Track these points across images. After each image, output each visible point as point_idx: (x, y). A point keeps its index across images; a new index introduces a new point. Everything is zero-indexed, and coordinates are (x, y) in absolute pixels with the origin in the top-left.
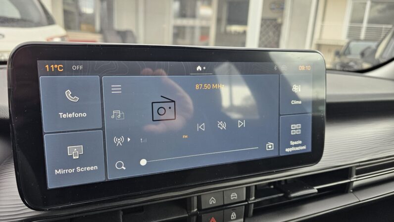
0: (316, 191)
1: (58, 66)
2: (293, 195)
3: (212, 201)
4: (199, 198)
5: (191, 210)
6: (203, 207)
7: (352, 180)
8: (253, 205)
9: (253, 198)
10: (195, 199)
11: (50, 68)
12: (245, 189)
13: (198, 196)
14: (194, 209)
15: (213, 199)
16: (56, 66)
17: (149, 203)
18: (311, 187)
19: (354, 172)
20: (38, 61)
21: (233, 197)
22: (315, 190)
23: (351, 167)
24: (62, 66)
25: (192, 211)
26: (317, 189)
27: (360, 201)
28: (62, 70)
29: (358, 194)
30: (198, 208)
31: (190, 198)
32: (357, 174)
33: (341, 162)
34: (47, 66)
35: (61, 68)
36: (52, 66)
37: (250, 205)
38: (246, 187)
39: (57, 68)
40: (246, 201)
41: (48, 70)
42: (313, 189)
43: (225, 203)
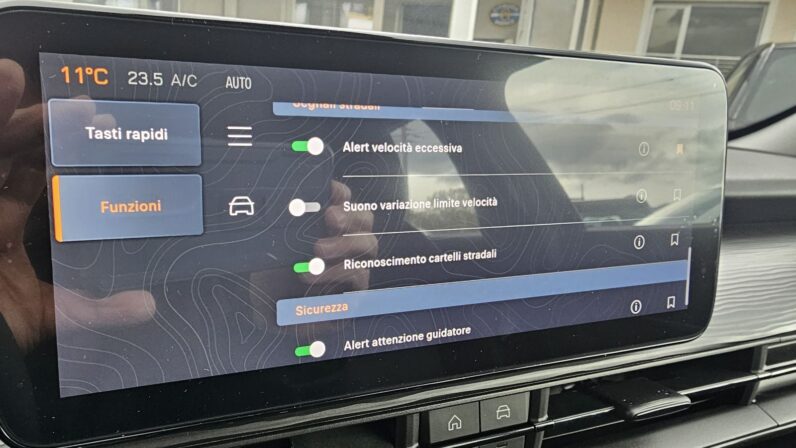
0: (687, 401)
1: (95, 71)
2: (639, 411)
4: (424, 417)
5: (405, 446)
6: (433, 440)
7: (759, 376)
8: (544, 432)
9: (546, 417)
10: (416, 418)
11: (75, 77)
12: (527, 395)
13: (421, 413)
14: (411, 445)
15: (455, 420)
16: (89, 71)
18: (673, 394)
19: (764, 357)
20: (40, 54)
21: (500, 414)
22: (682, 399)
23: (760, 347)
24: (106, 72)
25: (408, 447)
26: (687, 395)
27: (778, 426)
28: (106, 82)
30: (419, 442)
31: (404, 417)
32: (768, 364)
33: (741, 334)
34: (66, 69)
35: (102, 76)
36: (79, 70)
37: (537, 434)
38: (531, 392)
39: (93, 75)
40: (529, 424)
41: (68, 81)
42: (679, 395)
43: (483, 430)
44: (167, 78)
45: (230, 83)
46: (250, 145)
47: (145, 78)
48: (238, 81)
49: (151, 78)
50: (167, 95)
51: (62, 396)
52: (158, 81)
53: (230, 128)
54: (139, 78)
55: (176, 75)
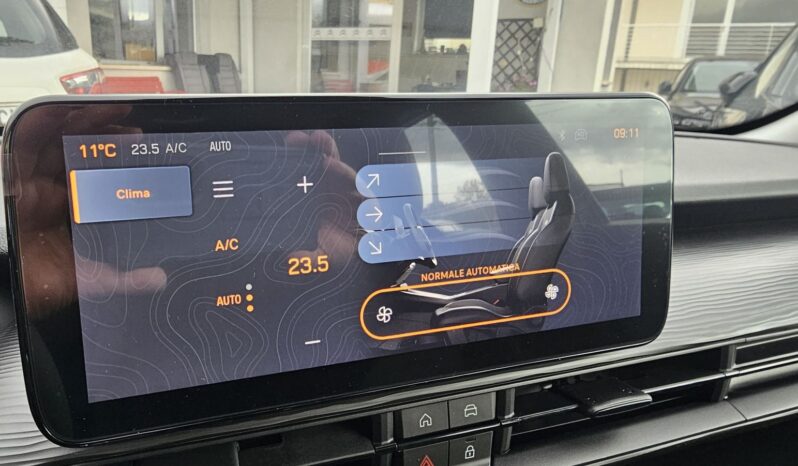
0: (649, 398)
1: (106, 147)
2: (598, 408)
3: (424, 421)
4: (397, 416)
5: (380, 441)
6: (406, 435)
7: (728, 375)
8: (510, 428)
9: (513, 414)
10: (390, 417)
11: (90, 152)
12: (493, 396)
13: (394, 412)
14: (387, 440)
15: (426, 418)
16: (101, 147)
17: (293, 428)
18: (637, 392)
19: (733, 356)
20: (64, 137)
21: (468, 412)
22: (645, 397)
23: (727, 347)
24: (114, 146)
25: (383, 443)
26: (650, 394)
27: (746, 421)
28: (114, 154)
29: (741, 404)
30: (394, 437)
31: (379, 415)
32: (737, 363)
33: (704, 335)
34: (83, 147)
35: (111, 150)
36: (94, 147)
37: (505, 430)
38: (497, 392)
39: (104, 150)
40: (496, 420)
41: (85, 156)
42: (643, 394)
43: (452, 427)
44: (162, 148)
45: (213, 147)
46: (232, 195)
47: (145, 149)
48: (220, 145)
49: (149, 149)
50: (162, 161)
51: (90, 401)
52: (156, 150)
53: (215, 183)
54: (140, 149)
55: (169, 145)
